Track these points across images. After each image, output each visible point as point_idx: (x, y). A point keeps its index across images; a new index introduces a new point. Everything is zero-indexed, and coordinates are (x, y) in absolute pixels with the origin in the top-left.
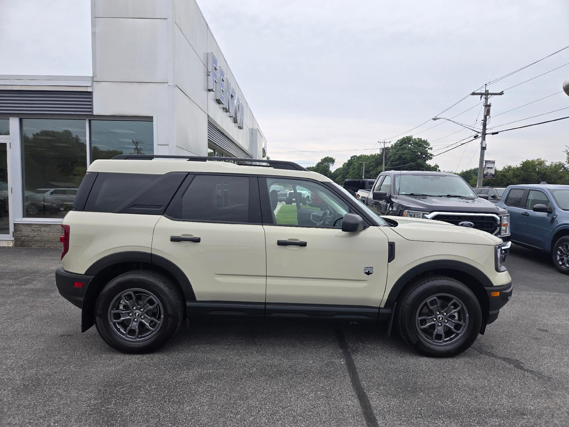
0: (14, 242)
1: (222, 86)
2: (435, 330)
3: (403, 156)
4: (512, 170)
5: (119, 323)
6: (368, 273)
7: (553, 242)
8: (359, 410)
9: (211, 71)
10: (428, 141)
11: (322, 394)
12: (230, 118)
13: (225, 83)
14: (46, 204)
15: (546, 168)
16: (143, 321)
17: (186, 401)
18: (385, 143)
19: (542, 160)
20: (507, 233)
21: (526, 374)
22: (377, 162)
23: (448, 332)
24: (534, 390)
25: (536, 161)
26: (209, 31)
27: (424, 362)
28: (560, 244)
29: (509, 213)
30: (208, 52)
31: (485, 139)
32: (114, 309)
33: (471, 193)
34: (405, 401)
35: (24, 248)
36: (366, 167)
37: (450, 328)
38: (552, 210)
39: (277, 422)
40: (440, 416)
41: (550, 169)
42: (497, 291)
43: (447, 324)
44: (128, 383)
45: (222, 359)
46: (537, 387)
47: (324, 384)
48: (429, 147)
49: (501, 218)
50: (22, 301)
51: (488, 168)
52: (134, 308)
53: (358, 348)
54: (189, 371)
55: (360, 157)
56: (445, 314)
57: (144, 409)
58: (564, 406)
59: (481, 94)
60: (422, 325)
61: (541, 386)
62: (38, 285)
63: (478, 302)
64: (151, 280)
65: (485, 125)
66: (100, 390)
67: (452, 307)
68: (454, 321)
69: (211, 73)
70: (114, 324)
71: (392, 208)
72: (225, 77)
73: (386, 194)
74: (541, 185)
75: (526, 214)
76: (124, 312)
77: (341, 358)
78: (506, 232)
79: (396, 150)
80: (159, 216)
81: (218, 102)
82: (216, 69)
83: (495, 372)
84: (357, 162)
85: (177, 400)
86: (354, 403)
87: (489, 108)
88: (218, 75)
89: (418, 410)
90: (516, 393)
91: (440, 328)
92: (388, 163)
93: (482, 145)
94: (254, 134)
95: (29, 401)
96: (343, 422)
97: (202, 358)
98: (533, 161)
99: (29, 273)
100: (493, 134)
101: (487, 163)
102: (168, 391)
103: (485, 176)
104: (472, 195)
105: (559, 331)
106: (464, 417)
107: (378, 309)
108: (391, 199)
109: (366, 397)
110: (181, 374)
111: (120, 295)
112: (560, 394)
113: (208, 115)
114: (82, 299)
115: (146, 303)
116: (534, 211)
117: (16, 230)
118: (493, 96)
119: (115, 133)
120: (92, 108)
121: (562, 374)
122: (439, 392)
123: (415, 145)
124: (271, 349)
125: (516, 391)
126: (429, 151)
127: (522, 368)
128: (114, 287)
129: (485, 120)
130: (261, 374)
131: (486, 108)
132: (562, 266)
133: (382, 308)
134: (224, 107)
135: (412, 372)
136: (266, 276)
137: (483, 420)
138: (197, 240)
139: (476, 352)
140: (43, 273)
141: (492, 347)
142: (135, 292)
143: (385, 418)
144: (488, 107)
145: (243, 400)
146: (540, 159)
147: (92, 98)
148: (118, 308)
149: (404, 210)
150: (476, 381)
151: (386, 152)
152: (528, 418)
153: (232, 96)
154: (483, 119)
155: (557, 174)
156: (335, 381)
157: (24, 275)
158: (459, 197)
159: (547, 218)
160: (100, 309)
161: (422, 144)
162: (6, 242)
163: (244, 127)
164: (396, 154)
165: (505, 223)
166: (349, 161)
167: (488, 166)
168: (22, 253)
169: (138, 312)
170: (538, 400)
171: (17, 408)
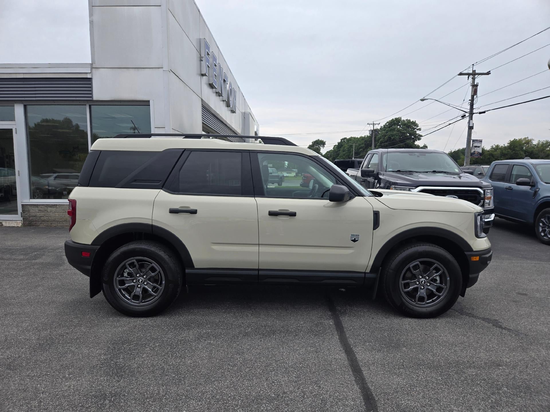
0: (22, 222)
1: (215, 70)
2: (418, 293)
3: (392, 138)
4: (500, 149)
5: (124, 289)
6: (354, 241)
7: (536, 214)
8: (346, 363)
9: (204, 56)
10: (417, 122)
11: (312, 350)
12: (222, 102)
13: (217, 68)
14: (50, 188)
15: (533, 147)
16: (146, 287)
17: (187, 355)
18: (374, 125)
19: (529, 139)
20: (491, 206)
21: (504, 331)
22: (366, 144)
23: (431, 295)
24: (510, 346)
25: (523, 140)
26: (201, 17)
27: (408, 323)
28: (543, 216)
29: (492, 186)
30: (201, 37)
31: (472, 118)
32: (120, 276)
33: (456, 169)
34: (389, 355)
35: (32, 227)
36: (356, 148)
37: (432, 291)
38: (535, 184)
39: (271, 372)
40: (421, 367)
41: (537, 147)
42: (476, 255)
43: (429, 287)
44: (134, 341)
45: (219, 321)
46: (514, 342)
47: (314, 341)
48: (417, 128)
49: (484, 191)
50: (34, 274)
51: (476, 147)
52: (138, 275)
53: (346, 310)
54: (190, 331)
55: (351, 139)
56: (427, 278)
57: (150, 363)
58: (538, 358)
59: (469, 74)
60: (405, 288)
61: (518, 342)
62: (47, 259)
63: (459, 266)
64: (152, 249)
65: (472, 105)
66: (109, 347)
67: (434, 271)
68: (435, 284)
69: (204, 58)
70: (120, 290)
71: (380, 185)
72: (217, 62)
73: (374, 171)
74: (526, 160)
75: (510, 189)
76: (128, 279)
77: (329, 319)
78: (489, 205)
79: (385, 132)
80: (158, 191)
81: (211, 86)
82: (208, 54)
83: (474, 330)
84: (347, 144)
85: (179, 355)
86: (343, 356)
87: (476, 88)
88: (211, 60)
89: (400, 362)
90: (493, 347)
91: (422, 291)
92: (378, 144)
93: (469, 124)
94: (246, 117)
95: (45, 357)
96: (331, 372)
97: (201, 320)
98: (520, 140)
99: (38, 249)
100: (480, 113)
101: (474, 141)
102: (170, 348)
103: (472, 154)
104: (457, 171)
105: (538, 295)
106: (443, 368)
107: (364, 274)
108: (379, 175)
109: (353, 351)
110: (182, 333)
111: (124, 264)
112: (535, 348)
113: (202, 99)
114: (89, 267)
115: (148, 271)
116: (517, 185)
117: (24, 210)
118: (480, 76)
119: (114, 118)
120: (92, 94)
121: (538, 331)
122: (420, 347)
123: (404, 127)
124: (264, 312)
125: (494, 346)
126: (418, 132)
127: (500, 327)
128: (119, 256)
129: (472, 100)
130: (256, 333)
131: (473, 88)
132: (544, 237)
133: (367, 273)
134: (217, 91)
135: (396, 330)
136: (259, 244)
137: (461, 371)
138: (194, 212)
139: (457, 313)
140: (52, 249)
141: (473, 309)
142: (138, 261)
143: (369, 369)
144: (475, 86)
145: (239, 355)
146: (528, 138)
147: (91, 84)
148: (122, 276)
149: (391, 185)
150: (455, 338)
151: (375, 133)
152: (503, 369)
153: (224, 81)
154: (470, 99)
155: (544, 152)
156: (324, 339)
157: (34, 251)
158: (445, 172)
159: (530, 192)
160: (106, 276)
161: (411, 125)
162: (15, 222)
163: (237, 111)
164: (385, 136)
165: (488, 196)
166: (339, 143)
167: (475, 144)
168: (30, 232)
169: (141, 279)
170: (514, 354)
171: (34, 362)
